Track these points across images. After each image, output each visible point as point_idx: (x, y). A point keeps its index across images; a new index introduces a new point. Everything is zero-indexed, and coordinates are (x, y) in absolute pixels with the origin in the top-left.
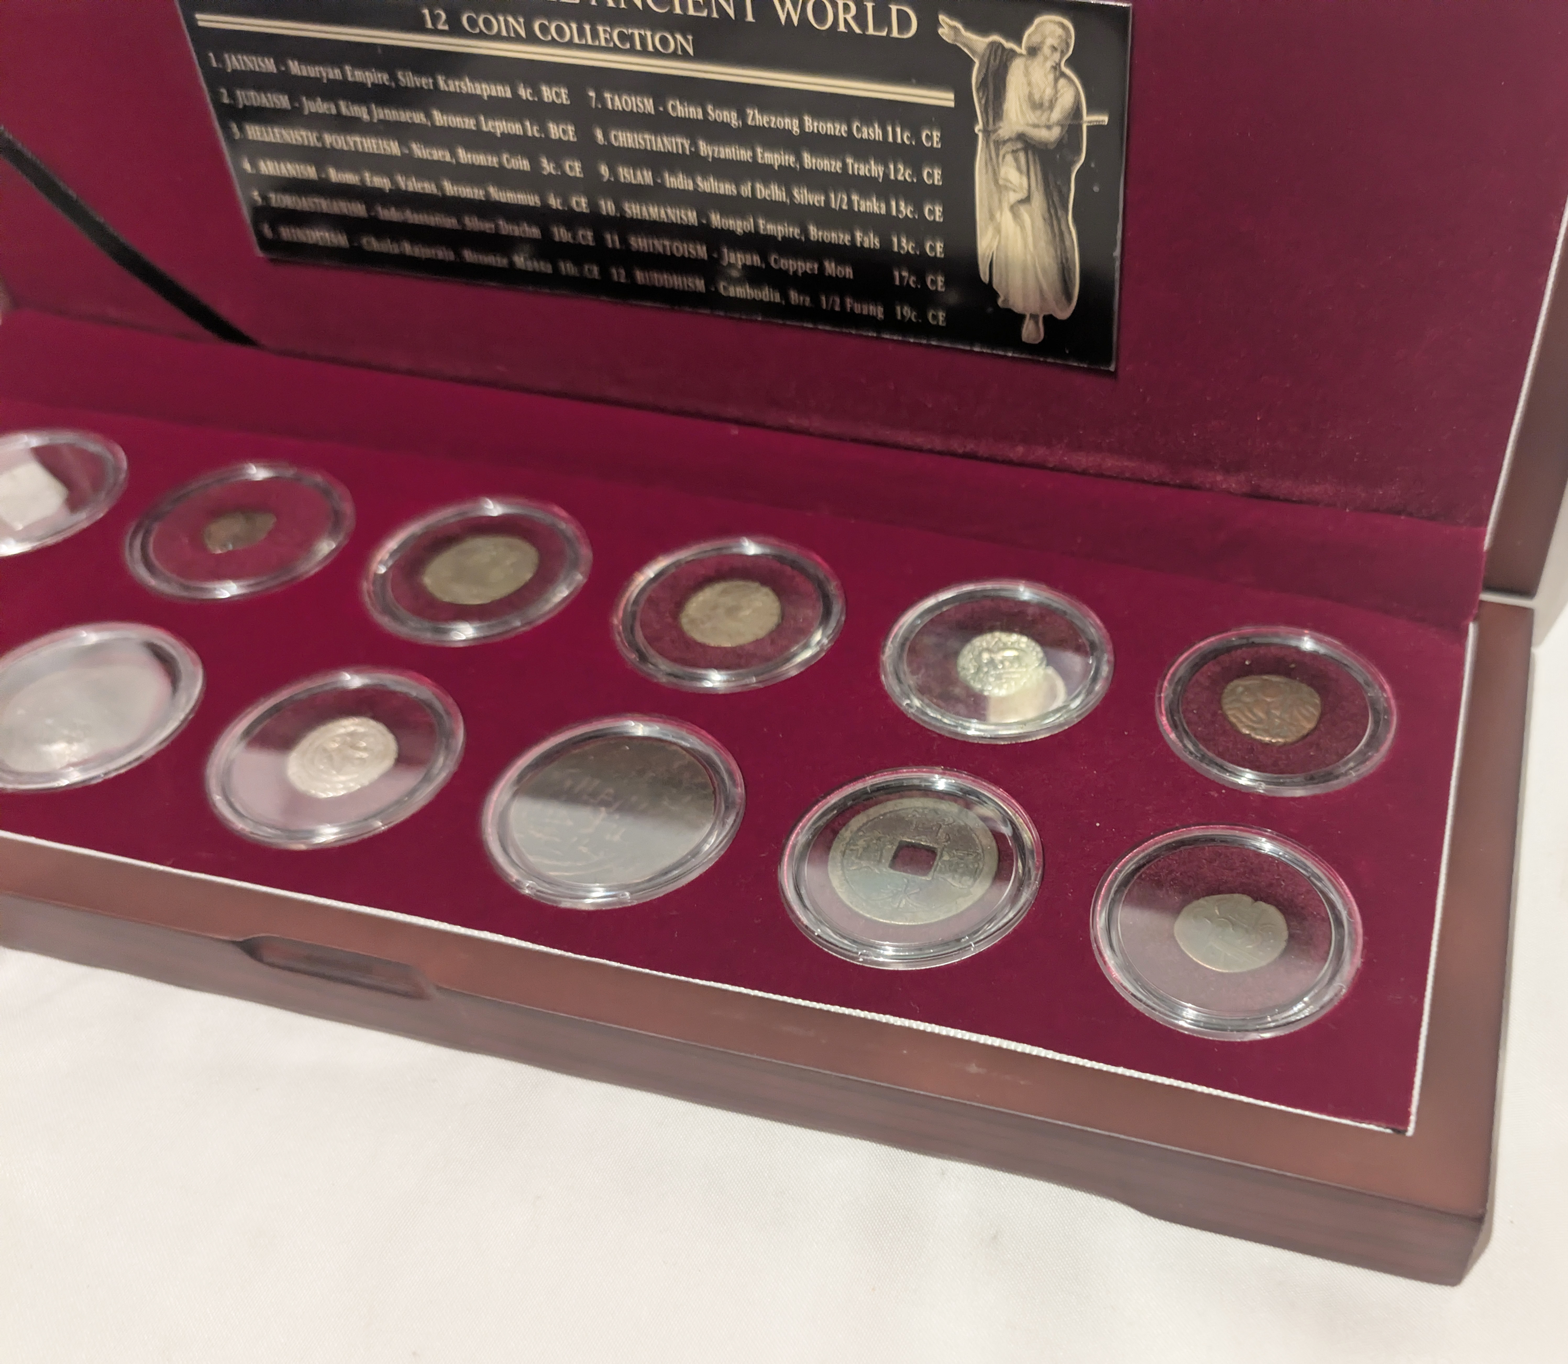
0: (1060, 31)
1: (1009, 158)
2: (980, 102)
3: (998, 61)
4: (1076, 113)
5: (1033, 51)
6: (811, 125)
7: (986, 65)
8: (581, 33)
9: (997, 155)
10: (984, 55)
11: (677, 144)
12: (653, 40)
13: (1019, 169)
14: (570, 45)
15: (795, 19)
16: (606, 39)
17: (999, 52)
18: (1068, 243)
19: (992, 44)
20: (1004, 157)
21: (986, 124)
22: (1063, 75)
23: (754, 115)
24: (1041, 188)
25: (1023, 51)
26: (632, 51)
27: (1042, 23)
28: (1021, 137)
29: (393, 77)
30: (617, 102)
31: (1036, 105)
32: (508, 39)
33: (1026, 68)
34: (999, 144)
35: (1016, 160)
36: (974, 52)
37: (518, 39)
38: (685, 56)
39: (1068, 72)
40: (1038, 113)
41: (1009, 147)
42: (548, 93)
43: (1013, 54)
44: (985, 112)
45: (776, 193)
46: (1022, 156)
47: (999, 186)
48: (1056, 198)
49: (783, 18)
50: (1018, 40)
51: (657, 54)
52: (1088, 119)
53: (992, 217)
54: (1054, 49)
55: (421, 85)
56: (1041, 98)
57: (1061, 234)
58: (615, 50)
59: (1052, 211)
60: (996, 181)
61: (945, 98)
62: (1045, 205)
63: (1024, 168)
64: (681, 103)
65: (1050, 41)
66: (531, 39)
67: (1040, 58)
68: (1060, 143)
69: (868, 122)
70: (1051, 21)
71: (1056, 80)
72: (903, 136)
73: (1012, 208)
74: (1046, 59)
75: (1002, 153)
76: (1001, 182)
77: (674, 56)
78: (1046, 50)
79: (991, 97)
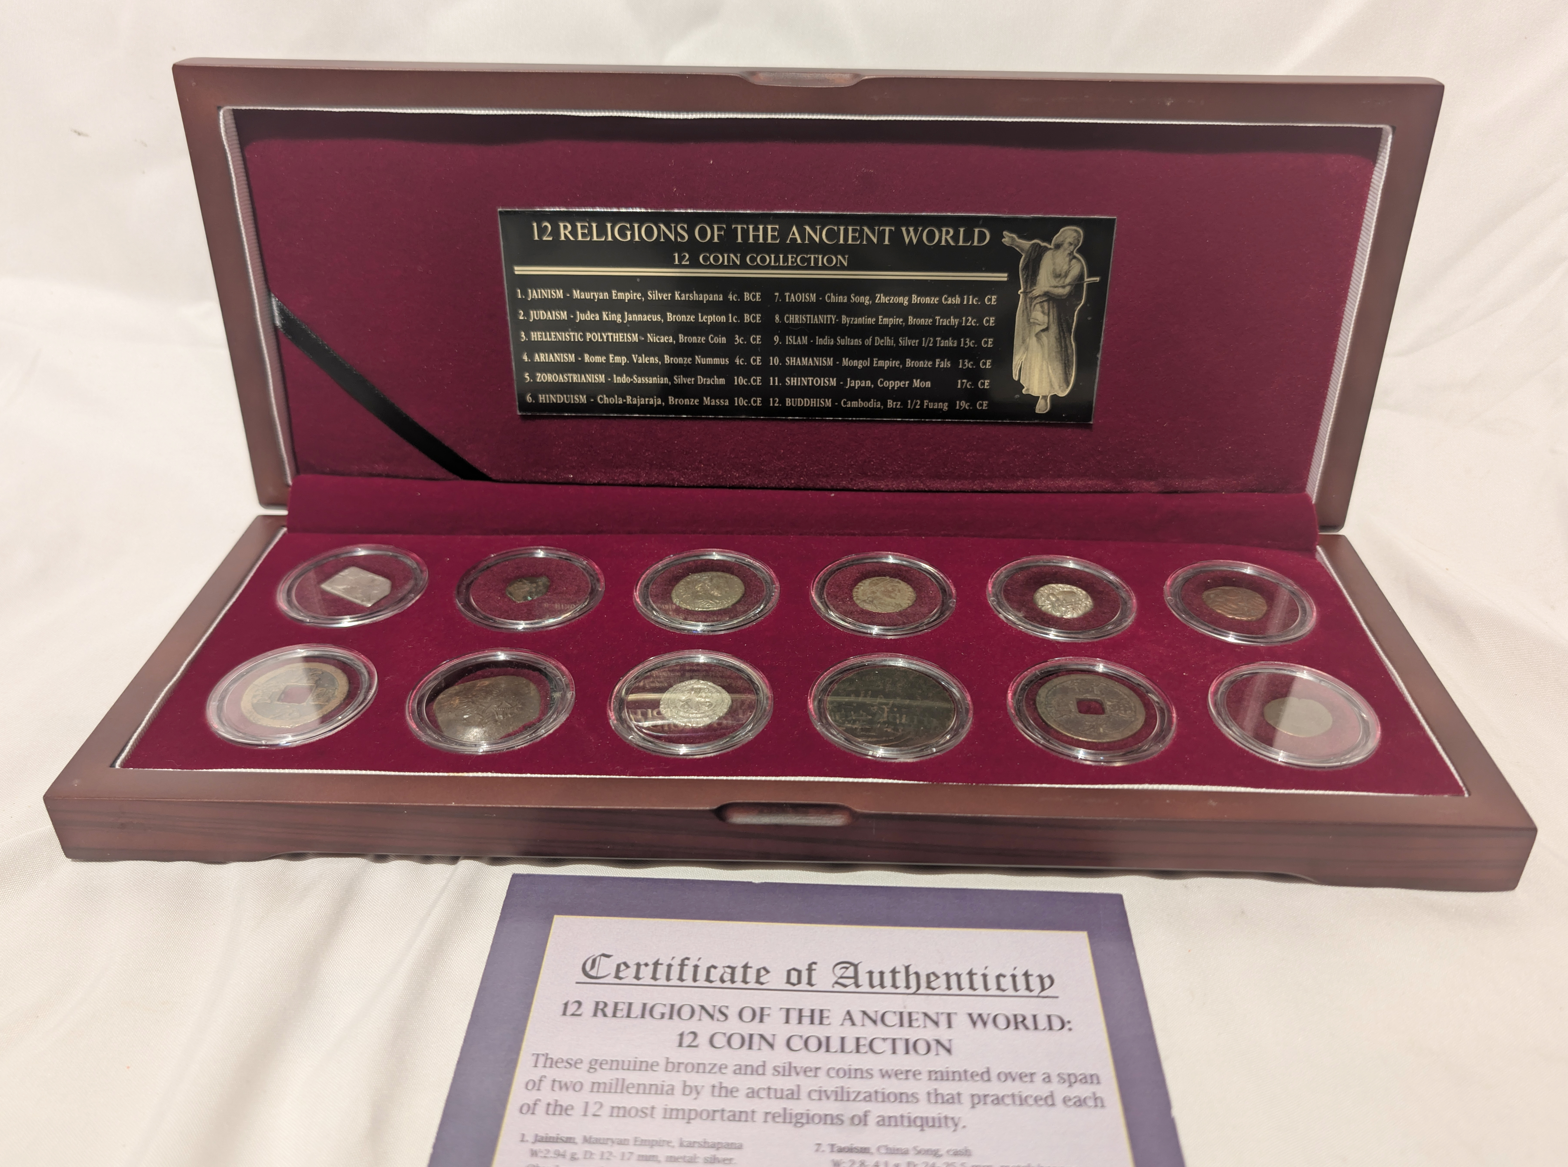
0: (1075, 234)
1: (1038, 306)
2: (1023, 277)
3: (1036, 254)
4: (1081, 277)
5: (1058, 247)
6: (915, 299)
7: (1029, 256)
8: (777, 259)
9: (1031, 305)
10: (1028, 250)
11: (827, 318)
12: (822, 260)
13: (1043, 312)
14: (769, 267)
15: (915, 241)
16: (792, 262)
17: (1037, 249)
18: (1069, 351)
19: (1033, 244)
20: (1035, 306)
21: (1026, 289)
22: (1075, 257)
23: (880, 297)
24: (1056, 322)
25: (1052, 246)
26: (808, 268)
27: (1064, 230)
28: (1046, 294)
29: (645, 295)
30: (792, 298)
31: (1057, 276)
32: (728, 267)
33: (1053, 255)
34: (1033, 299)
35: (1042, 307)
36: (1022, 250)
37: (735, 266)
38: (842, 268)
39: (1078, 256)
40: (1058, 279)
41: (1039, 300)
42: (747, 296)
43: (1046, 249)
44: (1026, 282)
45: (888, 342)
46: (1046, 305)
47: (1030, 323)
48: (1064, 326)
49: (907, 241)
50: (1050, 242)
51: (824, 268)
52: (1087, 280)
53: (1024, 341)
54: (1071, 244)
55: (662, 298)
56: (1060, 271)
57: (1066, 346)
58: (798, 268)
59: (1062, 334)
60: (1029, 320)
61: (1003, 277)
62: (1057, 331)
63: (1046, 311)
64: (834, 295)
65: (1068, 240)
66: (744, 266)
67: (1062, 250)
68: (1070, 295)
69: (953, 295)
70: (1070, 229)
71: (1070, 261)
72: (973, 301)
73: (1037, 335)
74: (1065, 250)
75: (1034, 303)
76: (1032, 320)
77: (835, 268)
78: (1066, 245)
79: (1030, 273)
